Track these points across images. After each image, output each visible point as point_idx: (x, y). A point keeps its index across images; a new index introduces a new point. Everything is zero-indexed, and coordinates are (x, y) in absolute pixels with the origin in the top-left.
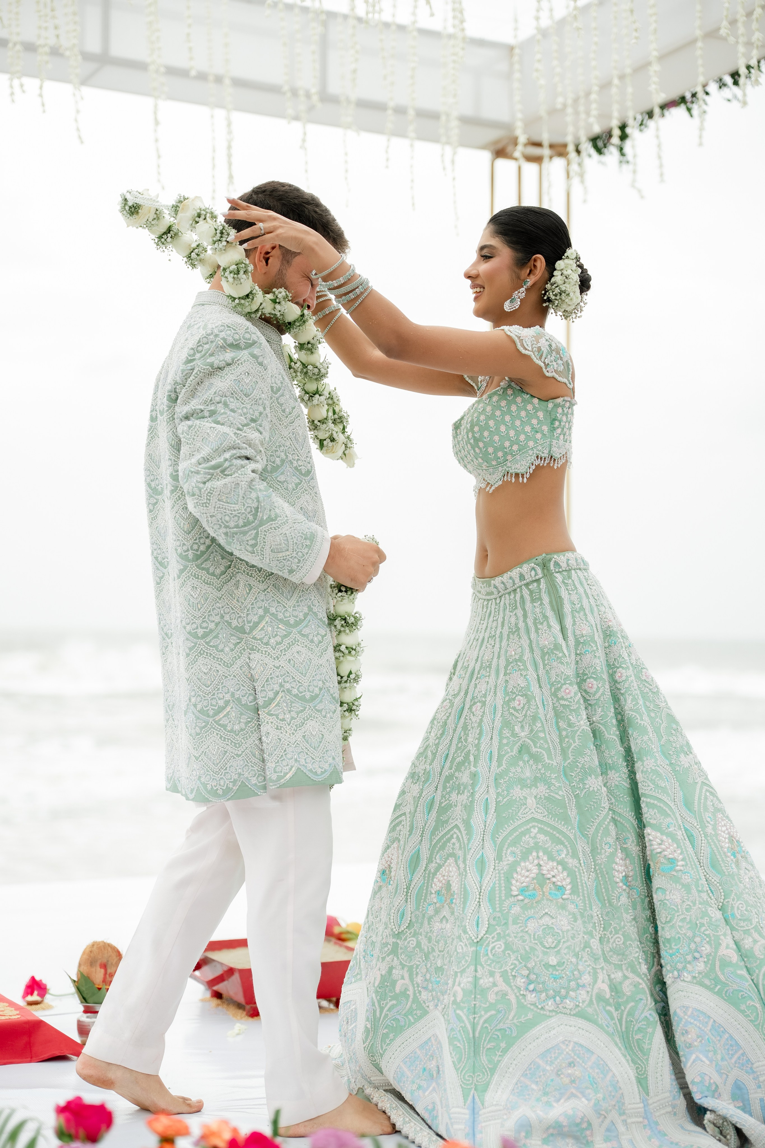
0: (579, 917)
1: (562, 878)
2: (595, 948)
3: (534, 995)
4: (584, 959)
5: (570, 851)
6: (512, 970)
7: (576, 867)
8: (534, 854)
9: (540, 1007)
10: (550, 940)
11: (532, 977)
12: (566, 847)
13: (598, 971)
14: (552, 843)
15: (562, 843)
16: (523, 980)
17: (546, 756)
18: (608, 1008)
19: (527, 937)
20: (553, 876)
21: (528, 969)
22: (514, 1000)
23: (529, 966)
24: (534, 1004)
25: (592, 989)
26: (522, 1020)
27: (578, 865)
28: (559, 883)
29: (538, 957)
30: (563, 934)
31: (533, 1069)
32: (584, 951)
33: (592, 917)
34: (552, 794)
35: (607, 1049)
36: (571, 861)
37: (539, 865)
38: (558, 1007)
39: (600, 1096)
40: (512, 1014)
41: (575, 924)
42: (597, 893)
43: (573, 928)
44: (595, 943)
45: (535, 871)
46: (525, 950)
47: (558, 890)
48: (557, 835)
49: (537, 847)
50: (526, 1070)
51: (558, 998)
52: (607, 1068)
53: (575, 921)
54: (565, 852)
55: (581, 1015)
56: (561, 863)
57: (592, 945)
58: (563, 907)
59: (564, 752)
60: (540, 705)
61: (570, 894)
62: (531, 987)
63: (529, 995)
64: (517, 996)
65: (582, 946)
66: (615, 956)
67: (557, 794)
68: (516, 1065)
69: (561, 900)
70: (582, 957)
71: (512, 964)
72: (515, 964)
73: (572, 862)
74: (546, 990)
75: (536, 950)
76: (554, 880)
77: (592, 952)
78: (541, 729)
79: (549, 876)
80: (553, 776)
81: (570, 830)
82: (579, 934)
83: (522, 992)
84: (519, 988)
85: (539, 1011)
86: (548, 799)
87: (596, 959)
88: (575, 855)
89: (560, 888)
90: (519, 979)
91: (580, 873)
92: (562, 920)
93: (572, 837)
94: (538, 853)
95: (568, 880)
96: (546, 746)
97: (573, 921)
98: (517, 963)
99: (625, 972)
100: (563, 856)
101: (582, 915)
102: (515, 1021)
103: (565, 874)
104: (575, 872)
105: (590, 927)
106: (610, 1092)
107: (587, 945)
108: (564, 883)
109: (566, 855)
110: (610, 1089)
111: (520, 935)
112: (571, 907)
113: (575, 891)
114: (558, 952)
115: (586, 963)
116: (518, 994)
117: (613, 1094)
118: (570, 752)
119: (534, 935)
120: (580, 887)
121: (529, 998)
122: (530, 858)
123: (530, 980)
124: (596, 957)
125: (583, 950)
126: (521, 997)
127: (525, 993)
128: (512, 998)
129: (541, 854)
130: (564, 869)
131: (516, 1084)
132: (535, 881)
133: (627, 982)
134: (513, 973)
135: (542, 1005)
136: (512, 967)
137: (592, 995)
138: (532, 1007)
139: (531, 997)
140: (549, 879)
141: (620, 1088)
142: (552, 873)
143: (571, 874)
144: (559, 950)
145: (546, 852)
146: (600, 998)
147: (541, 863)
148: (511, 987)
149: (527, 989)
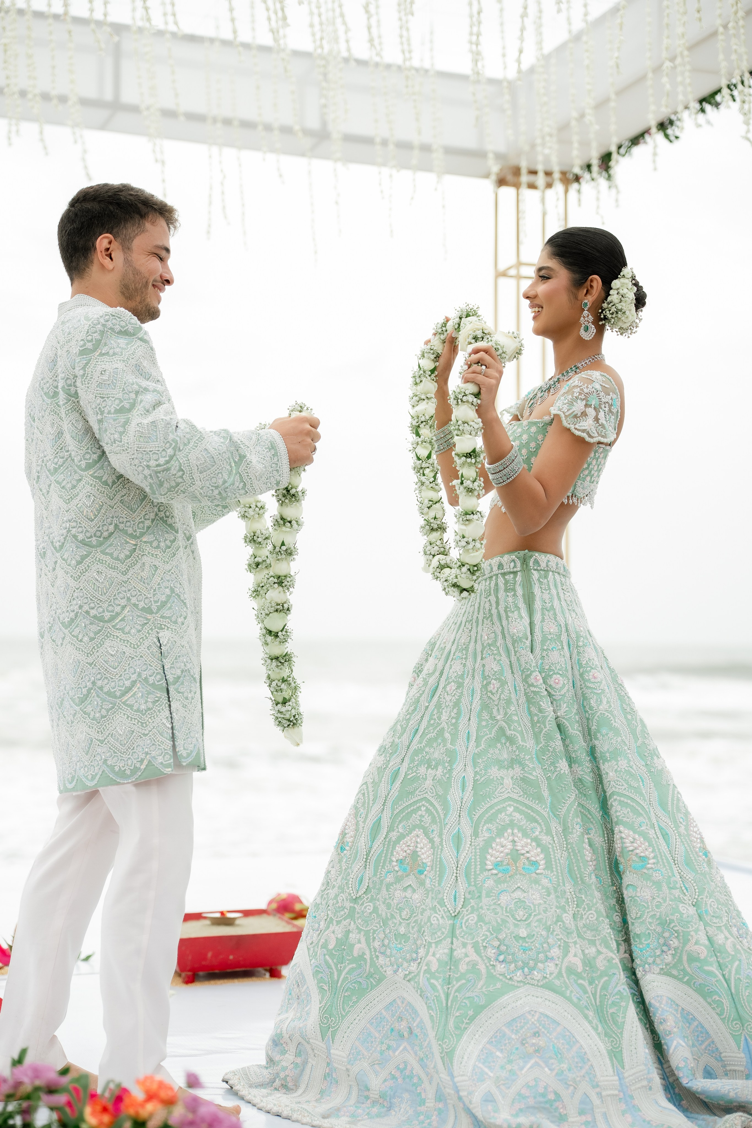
0: (552, 891)
1: (536, 854)
2: (568, 922)
3: (503, 966)
4: (555, 933)
5: (544, 828)
6: (483, 940)
7: (550, 843)
8: (509, 831)
9: (508, 977)
10: (521, 913)
11: (503, 948)
12: (539, 824)
13: (571, 945)
14: (527, 822)
15: (536, 821)
16: (494, 951)
17: (520, 738)
18: (581, 981)
19: (499, 910)
20: (528, 852)
21: (499, 940)
22: (484, 971)
23: (500, 937)
24: (503, 975)
25: (562, 963)
26: (491, 989)
27: (551, 842)
28: (533, 859)
29: (509, 929)
30: (535, 907)
31: (498, 1037)
32: (556, 925)
33: (565, 892)
34: (526, 775)
35: (574, 1021)
36: (544, 837)
37: (514, 841)
38: (526, 978)
39: (565, 1066)
40: (481, 983)
41: (548, 898)
42: (570, 871)
43: (545, 902)
44: (567, 918)
45: (509, 847)
46: (497, 922)
47: (532, 865)
48: (532, 813)
49: (512, 824)
50: (492, 1038)
51: (526, 970)
52: (574, 1040)
53: (549, 895)
54: (539, 829)
55: (549, 987)
56: (536, 840)
57: (564, 919)
58: (537, 882)
59: (536, 736)
60: (512, 691)
61: (544, 869)
62: (501, 958)
63: (499, 966)
64: (487, 967)
65: (554, 919)
66: (589, 932)
67: (531, 774)
68: (482, 1032)
69: (534, 875)
70: (554, 931)
71: (483, 935)
72: (487, 935)
73: (546, 839)
74: (515, 961)
75: (508, 922)
76: (528, 855)
77: (564, 926)
78: (515, 712)
79: (523, 852)
80: (527, 757)
81: (544, 809)
82: (551, 908)
83: (492, 963)
84: (489, 959)
85: (507, 981)
86: (523, 779)
87: (568, 933)
88: (549, 832)
89: (535, 863)
90: (489, 950)
91: (554, 850)
92: (533, 894)
93: (546, 816)
94: (513, 830)
95: (542, 856)
96: (520, 729)
97: (546, 895)
98: (488, 934)
99: (599, 947)
100: (537, 833)
101: (556, 891)
102: (484, 990)
103: (539, 850)
104: (549, 848)
105: (563, 902)
106: (577, 1063)
107: (559, 919)
108: (538, 858)
109: (540, 832)
110: (576, 1060)
111: (493, 907)
112: (545, 881)
113: (549, 866)
114: (529, 925)
115: (558, 937)
116: (488, 964)
117: (580, 1065)
118: (541, 737)
119: (506, 908)
120: (553, 863)
121: (498, 969)
122: (506, 834)
123: (501, 951)
124: (568, 931)
125: (556, 923)
126: (490, 967)
127: (495, 964)
128: (482, 968)
129: (516, 831)
130: (538, 845)
131: (482, 1051)
132: (509, 857)
133: (601, 957)
134: (484, 944)
135: (511, 976)
136: (483, 938)
137: (561, 968)
138: (501, 977)
139: (501, 968)
140: (523, 854)
141: (588, 1060)
142: (527, 849)
143: (545, 849)
144: (530, 923)
145: (520, 829)
146: (571, 971)
147: (516, 839)
148: (481, 957)
149: (497, 960)
